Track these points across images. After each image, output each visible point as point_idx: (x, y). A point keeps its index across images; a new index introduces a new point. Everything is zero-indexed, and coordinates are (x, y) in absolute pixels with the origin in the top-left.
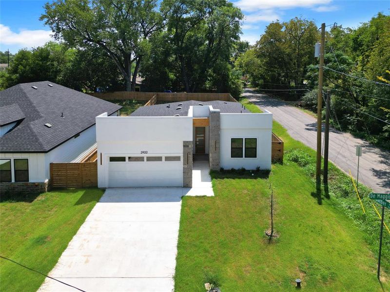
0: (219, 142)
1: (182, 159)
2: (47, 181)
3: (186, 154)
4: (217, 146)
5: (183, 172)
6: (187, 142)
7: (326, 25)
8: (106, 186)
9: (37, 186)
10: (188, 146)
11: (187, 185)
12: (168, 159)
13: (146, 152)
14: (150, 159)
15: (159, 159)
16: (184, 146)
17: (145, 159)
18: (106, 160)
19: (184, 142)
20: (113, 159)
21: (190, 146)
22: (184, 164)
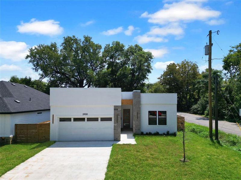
0: (140, 113)
1: (113, 119)
2: (11, 136)
3: (116, 115)
4: (139, 116)
5: (114, 129)
6: (117, 106)
7: (212, 32)
8: (57, 140)
9: (3, 139)
10: (117, 109)
11: (117, 139)
12: (103, 119)
13: (87, 114)
14: (89, 120)
15: (96, 119)
16: (115, 109)
17: (86, 120)
18: (57, 120)
19: (115, 106)
20: (62, 120)
21: (119, 109)
22: (115, 123)
